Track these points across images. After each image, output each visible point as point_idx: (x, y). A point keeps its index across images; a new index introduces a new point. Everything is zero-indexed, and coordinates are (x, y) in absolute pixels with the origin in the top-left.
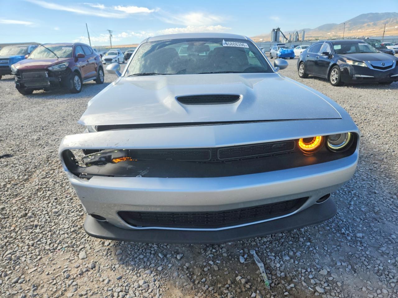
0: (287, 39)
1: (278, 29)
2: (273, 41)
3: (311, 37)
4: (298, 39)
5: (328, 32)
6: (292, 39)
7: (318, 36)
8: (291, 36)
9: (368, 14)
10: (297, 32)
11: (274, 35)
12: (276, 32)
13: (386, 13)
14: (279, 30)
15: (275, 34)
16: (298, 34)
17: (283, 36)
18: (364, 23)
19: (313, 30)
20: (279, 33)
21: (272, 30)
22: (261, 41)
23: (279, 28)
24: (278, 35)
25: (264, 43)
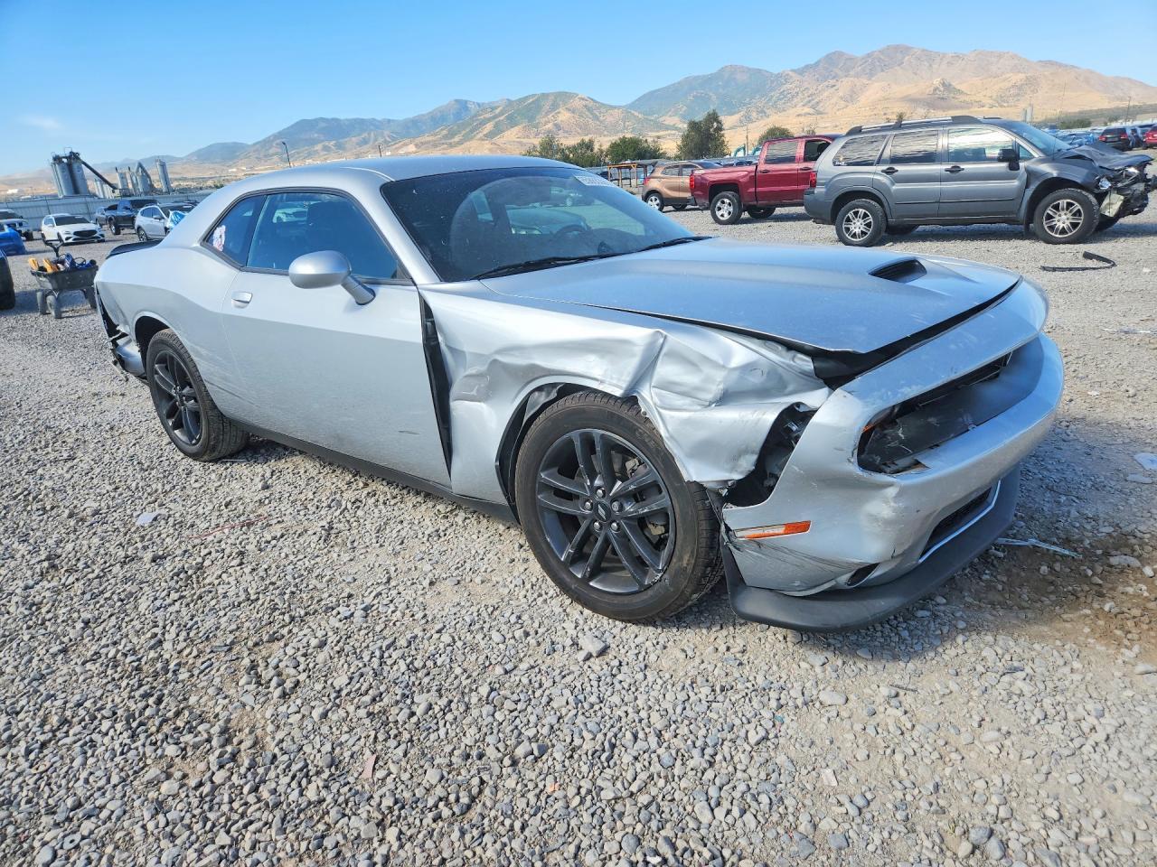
0: (114, 187)
1: (74, 157)
2: (65, 194)
3: (185, 179)
4: (152, 186)
5: (230, 167)
6: (130, 186)
7: (201, 175)
8: (123, 177)
9: (317, 121)
10: (140, 165)
11: (64, 177)
12: (70, 165)
13: (355, 120)
14: (78, 158)
15: (67, 173)
16: (144, 170)
17: (98, 178)
18: (314, 142)
19: (182, 159)
20: (81, 168)
21: (51, 161)
22: (13, 194)
23: (75, 151)
24: (77, 174)
25: (25, 201)
